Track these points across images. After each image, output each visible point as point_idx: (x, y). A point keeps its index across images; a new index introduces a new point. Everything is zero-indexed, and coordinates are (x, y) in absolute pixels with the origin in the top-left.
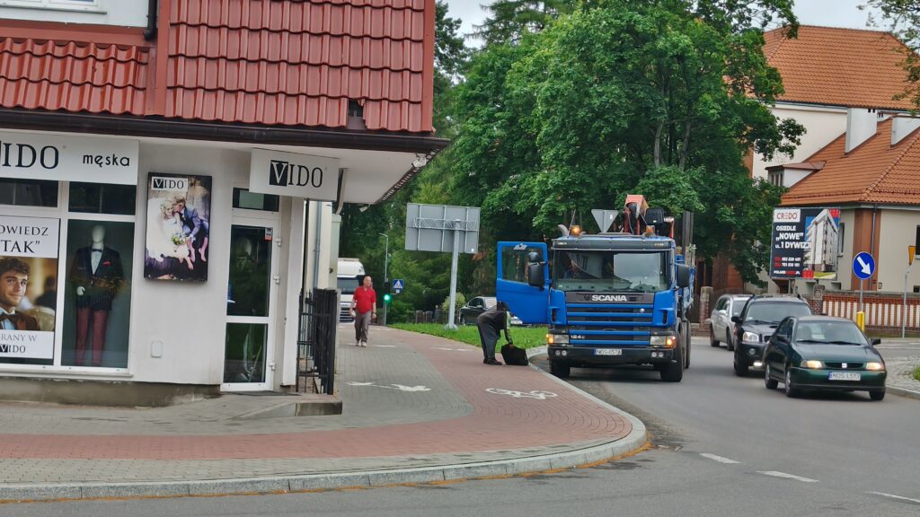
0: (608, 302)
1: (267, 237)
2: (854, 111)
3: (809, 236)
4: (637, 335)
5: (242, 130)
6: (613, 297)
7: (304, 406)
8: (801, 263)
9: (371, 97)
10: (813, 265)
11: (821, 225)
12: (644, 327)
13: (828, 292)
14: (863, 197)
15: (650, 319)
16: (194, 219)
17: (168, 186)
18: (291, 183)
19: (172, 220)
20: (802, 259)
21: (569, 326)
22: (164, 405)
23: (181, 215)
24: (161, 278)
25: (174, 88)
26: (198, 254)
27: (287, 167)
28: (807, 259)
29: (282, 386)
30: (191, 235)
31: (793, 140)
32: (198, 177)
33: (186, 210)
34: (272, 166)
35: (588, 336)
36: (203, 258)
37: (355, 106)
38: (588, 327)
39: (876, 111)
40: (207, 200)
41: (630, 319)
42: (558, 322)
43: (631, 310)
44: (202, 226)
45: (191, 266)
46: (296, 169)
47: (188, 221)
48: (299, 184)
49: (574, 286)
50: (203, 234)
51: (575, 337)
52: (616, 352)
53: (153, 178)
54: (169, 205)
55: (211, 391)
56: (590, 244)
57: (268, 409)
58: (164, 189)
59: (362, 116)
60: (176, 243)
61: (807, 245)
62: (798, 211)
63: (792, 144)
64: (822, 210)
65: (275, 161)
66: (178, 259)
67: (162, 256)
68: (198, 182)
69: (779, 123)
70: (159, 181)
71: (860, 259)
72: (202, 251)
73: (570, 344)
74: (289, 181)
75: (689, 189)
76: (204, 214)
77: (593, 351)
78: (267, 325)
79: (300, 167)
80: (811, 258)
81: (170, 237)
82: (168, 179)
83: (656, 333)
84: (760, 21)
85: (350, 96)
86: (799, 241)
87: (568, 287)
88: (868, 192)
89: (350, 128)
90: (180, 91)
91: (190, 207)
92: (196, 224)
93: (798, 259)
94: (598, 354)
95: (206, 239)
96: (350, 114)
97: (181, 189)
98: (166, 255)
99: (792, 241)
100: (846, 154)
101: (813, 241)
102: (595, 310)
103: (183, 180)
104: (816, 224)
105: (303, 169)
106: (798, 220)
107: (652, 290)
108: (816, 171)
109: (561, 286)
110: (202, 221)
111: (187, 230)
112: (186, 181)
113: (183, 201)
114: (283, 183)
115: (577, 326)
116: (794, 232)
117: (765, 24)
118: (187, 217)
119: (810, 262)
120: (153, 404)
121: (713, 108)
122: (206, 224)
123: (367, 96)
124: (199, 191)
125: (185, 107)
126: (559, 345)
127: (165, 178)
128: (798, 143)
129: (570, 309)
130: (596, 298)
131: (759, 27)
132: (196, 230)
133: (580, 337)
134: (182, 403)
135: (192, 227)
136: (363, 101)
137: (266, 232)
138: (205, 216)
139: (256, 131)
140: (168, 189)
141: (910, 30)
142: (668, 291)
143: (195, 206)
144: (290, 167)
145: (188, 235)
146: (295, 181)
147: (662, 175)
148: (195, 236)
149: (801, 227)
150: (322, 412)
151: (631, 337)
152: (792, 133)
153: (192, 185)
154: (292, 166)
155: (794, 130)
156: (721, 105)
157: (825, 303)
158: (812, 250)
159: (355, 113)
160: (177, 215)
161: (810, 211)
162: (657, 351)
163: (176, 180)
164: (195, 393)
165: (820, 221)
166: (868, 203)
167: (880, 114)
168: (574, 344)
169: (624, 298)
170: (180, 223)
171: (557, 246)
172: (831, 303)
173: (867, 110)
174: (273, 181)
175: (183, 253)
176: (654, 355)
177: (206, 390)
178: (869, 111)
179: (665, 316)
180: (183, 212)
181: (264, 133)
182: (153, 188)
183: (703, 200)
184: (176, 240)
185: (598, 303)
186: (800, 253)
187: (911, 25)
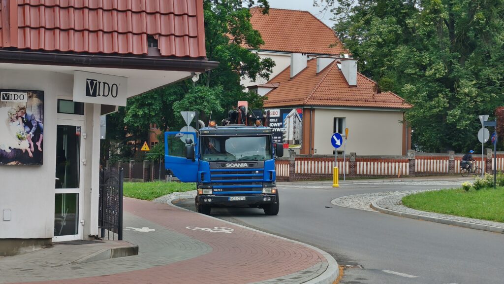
0: (236, 168)
1: (77, 133)
2: (294, 54)
3: (285, 125)
4: (254, 188)
5: (74, 58)
6: (239, 164)
7: (116, 251)
8: (281, 139)
9: (163, 33)
10: (288, 141)
11: (292, 118)
12: (258, 182)
13: (298, 156)
14: (305, 102)
15: (262, 177)
16: (32, 122)
17: (13, 98)
18: (99, 95)
19: (17, 122)
20: (282, 137)
21: (212, 183)
22: (13, 255)
23: (23, 118)
24: (10, 164)
25: (23, 28)
26: (36, 146)
27: (96, 83)
28: (284, 137)
29: (90, 236)
30: (31, 133)
31: (268, 70)
32: (34, 92)
33: (26, 115)
34: (87, 82)
35: (224, 189)
36: (40, 149)
37: (152, 40)
38: (224, 183)
39: (306, 55)
40: (41, 107)
41: (250, 177)
42: (205, 181)
43: (250, 172)
44: (38, 127)
45: (31, 155)
46: (102, 85)
47: (28, 123)
48: (104, 95)
49: (214, 158)
50: (39, 131)
51: (216, 190)
52: (242, 198)
53: (2, 93)
54: (14, 112)
55: (46, 243)
56: (223, 132)
57: (94, 255)
58: (10, 101)
59: (157, 46)
60: (19, 139)
61: (284, 130)
62: (278, 111)
63: (268, 72)
64: (292, 109)
65: (90, 80)
66: (21, 150)
67: (10, 148)
68: (35, 95)
69: (261, 61)
70: (6, 95)
71: (334, 137)
72: (39, 144)
73: (213, 194)
74: (97, 94)
75: (214, 99)
76: (39, 117)
77: (228, 198)
78: (79, 194)
79: (104, 83)
80: (287, 137)
81: (15, 135)
82: (13, 93)
83: (266, 186)
84: (248, 4)
85: (149, 33)
86: (279, 127)
87: (210, 159)
88: (307, 99)
89: (149, 55)
90: (28, 30)
91: (29, 113)
92: (34, 124)
93: (280, 137)
94: (230, 200)
95: (41, 135)
96: (149, 46)
97: (23, 100)
98: (13, 148)
99: (276, 127)
100: (291, 78)
101: (288, 127)
102: (228, 173)
103: (24, 94)
104: (289, 117)
105: (106, 85)
106: (278, 116)
107: (262, 159)
108: (275, 88)
109: (206, 158)
110: (38, 122)
111: (28, 129)
112: (26, 95)
113: (24, 108)
114: (94, 95)
115: (217, 183)
116: (276, 122)
117: (250, 6)
118: (27, 120)
119: (286, 139)
120: (5, 254)
121: (226, 53)
122: (41, 124)
123: (160, 32)
124: (36, 101)
125: (31, 41)
126: (206, 195)
127: (10, 93)
128: (272, 72)
129: (212, 173)
130: (229, 165)
131: (247, 7)
132: (34, 129)
133: (219, 190)
134: (26, 253)
135: (31, 127)
136: (158, 36)
137: (77, 129)
138: (40, 119)
139: (84, 58)
140: (13, 100)
141: (339, 8)
142: (272, 160)
143: (33, 112)
144: (98, 84)
145: (28, 133)
146: (101, 94)
147: (199, 91)
148: (33, 133)
149: (280, 119)
150: (127, 254)
151: (251, 189)
152: (268, 66)
153: (30, 97)
154: (100, 83)
155: (269, 64)
156: (230, 51)
157: (296, 162)
158: (287, 132)
159: (152, 44)
160: (20, 119)
161: (285, 110)
162: (267, 197)
163: (19, 94)
164: (35, 245)
165: (291, 116)
166: (308, 105)
167: (308, 56)
168: (216, 195)
169: (246, 165)
170: (22, 125)
171: (202, 134)
172: (299, 162)
173: (301, 54)
174: (88, 94)
175: (25, 145)
176: (265, 199)
177: (43, 242)
178: (303, 55)
179: (271, 175)
180: (24, 116)
181: (90, 59)
182: (2, 100)
183: (223, 106)
184: (20, 136)
185: (230, 168)
186: (280, 134)
187: (339, 5)
